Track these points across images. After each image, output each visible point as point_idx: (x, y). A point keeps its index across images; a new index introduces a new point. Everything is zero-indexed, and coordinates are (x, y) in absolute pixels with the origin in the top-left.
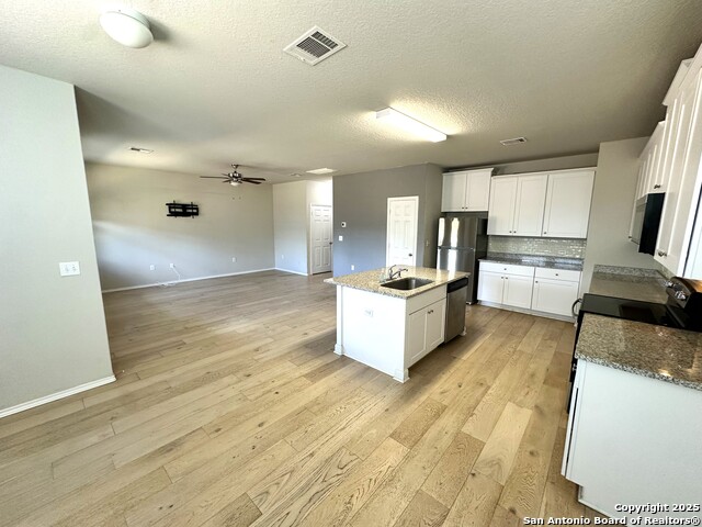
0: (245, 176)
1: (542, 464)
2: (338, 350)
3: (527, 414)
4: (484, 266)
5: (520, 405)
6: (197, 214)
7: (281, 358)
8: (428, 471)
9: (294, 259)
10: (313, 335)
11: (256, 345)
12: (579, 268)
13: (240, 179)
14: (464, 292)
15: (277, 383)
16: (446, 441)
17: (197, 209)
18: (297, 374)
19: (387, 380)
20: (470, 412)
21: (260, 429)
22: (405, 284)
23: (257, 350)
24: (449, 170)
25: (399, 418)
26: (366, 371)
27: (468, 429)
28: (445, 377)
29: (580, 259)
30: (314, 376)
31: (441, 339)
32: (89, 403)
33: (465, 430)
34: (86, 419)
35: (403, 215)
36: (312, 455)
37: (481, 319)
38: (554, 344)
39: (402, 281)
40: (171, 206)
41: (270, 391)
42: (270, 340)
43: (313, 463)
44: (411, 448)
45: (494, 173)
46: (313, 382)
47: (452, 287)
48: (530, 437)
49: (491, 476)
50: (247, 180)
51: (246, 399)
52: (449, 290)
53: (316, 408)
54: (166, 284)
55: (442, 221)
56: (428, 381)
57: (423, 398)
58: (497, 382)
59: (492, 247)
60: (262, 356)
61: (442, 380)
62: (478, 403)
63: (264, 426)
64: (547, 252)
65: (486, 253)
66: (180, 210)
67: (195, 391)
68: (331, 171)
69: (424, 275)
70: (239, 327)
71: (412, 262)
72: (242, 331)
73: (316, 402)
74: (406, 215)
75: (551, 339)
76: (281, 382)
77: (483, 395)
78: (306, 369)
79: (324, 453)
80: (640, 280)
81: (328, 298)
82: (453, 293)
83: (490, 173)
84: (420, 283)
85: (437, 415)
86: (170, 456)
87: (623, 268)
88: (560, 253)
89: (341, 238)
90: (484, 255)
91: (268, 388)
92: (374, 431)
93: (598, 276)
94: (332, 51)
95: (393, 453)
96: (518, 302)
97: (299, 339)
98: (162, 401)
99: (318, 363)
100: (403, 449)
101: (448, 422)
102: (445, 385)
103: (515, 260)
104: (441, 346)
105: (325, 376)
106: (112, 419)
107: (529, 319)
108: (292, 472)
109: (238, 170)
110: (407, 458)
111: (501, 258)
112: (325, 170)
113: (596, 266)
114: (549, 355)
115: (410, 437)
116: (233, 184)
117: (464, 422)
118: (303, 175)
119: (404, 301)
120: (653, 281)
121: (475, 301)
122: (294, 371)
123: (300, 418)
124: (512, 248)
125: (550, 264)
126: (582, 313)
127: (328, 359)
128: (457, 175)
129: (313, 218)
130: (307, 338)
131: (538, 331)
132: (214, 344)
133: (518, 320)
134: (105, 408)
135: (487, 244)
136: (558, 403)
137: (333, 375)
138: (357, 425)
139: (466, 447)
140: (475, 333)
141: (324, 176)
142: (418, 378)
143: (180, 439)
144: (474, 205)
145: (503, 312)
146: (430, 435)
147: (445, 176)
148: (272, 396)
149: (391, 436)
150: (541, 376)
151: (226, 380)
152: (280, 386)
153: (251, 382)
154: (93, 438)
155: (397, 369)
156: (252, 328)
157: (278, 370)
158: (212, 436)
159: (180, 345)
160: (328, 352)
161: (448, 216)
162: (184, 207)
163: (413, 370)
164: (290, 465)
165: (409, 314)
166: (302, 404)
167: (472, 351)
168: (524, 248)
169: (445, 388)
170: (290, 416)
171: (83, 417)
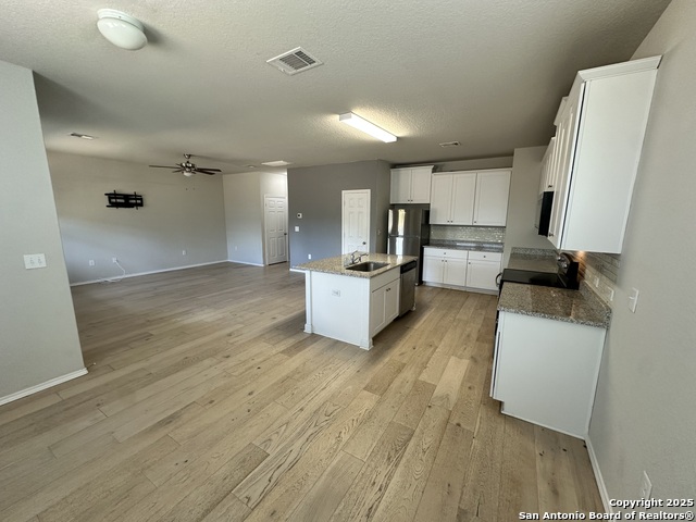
0: (198, 166)
1: (477, 394)
2: (308, 329)
3: (466, 363)
4: (428, 251)
5: (460, 357)
6: (141, 205)
7: (256, 339)
8: (396, 409)
9: (249, 251)
10: (281, 318)
11: (228, 331)
12: (501, 251)
13: (194, 169)
14: (413, 273)
15: (257, 360)
16: (407, 388)
17: (141, 199)
18: (274, 352)
19: (355, 349)
20: (424, 366)
21: (251, 397)
22: (365, 267)
23: (230, 335)
24: (396, 166)
25: (368, 377)
26: (336, 344)
27: (424, 377)
28: (402, 343)
29: (502, 244)
30: (290, 352)
31: (396, 313)
32: (65, 395)
33: (422, 378)
34: (69, 408)
35: (356, 206)
36: (302, 410)
37: (426, 297)
38: (484, 313)
39: (362, 265)
40: (111, 196)
41: (252, 367)
42: (242, 326)
43: (303, 415)
44: (381, 395)
45: (434, 171)
46: (291, 356)
47: (404, 268)
48: (469, 377)
49: (442, 406)
50: (201, 170)
51: (230, 376)
52: (402, 272)
53: (297, 376)
54: (109, 280)
55: (391, 212)
56: (388, 347)
57: (387, 360)
58: (443, 343)
59: (434, 235)
60: (237, 339)
61: (400, 346)
62: (429, 359)
63: (254, 394)
64: (477, 238)
65: (429, 240)
66: (122, 201)
67: (179, 374)
68: (286, 163)
69: (379, 259)
70: (205, 316)
71: (366, 249)
72: (209, 320)
73: (297, 371)
74: (360, 206)
75: (481, 308)
76: (261, 359)
77: (433, 352)
78: (282, 347)
79: (312, 406)
80: (543, 258)
81: (289, 285)
82: (406, 274)
83: (431, 170)
84: (377, 266)
85: (399, 371)
86: (171, 427)
87: (531, 249)
88: (487, 239)
89: (297, 229)
90: (427, 242)
91: (250, 365)
92: (350, 387)
93: (514, 256)
94: (309, 66)
95: (368, 401)
96: (455, 281)
97: (269, 323)
98: (146, 385)
99: (291, 341)
100: (376, 397)
101: (408, 374)
102: (402, 349)
103: (451, 245)
104: (397, 320)
105: (299, 351)
106: (98, 405)
107: (463, 294)
108: (287, 423)
109: (191, 160)
110: (379, 402)
111: (441, 244)
112: (281, 163)
113: (513, 248)
114: (480, 320)
115: (379, 388)
116: (186, 174)
117: (420, 373)
118: (259, 166)
119: (368, 281)
120: (552, 259)
121: (421, 282)
122: (272, 350)
123: (285, 384)
124: (449, 236)
125: (479, 248)
126: (502, 282)
127: (299, 338)
128: (403, 171)
129: (267, 209)
130: (275, 321)
131: (471, 303)
132: (183, 333)
133: (455, 296)
134: (87, 397)
135: (429, 232)
136: (487, 354)
137: (307, 350)
138: (334, 385)
139: (422, 390)
140: (422, 308)
141: (278, 169)
142: (380, 346)
143: (176, 413)
144: (419, 198)
145: (444, 290)
146: (395, 385)
147: (393, 171)
148: (255, 370)
149: (365, 389)
150: (474, 336)
151: (207, 362)
152: (261, 362)
153: (231, 362)
154: (84, 423)
155: (363, 340)
156: (220, 316)
157: (255, 349)
158: (207, 407)
159: (148, 337)
160: (298, 332)
161: (395, 207)
162: (127, 197)
163: (376, 339)
164: (285, 418)
165: (372, 291)
166: (284, 374)
167: (422, 322)
168: (460, 236)
169: (403, 350)
170: (275, 384)
171: (65, 407)
